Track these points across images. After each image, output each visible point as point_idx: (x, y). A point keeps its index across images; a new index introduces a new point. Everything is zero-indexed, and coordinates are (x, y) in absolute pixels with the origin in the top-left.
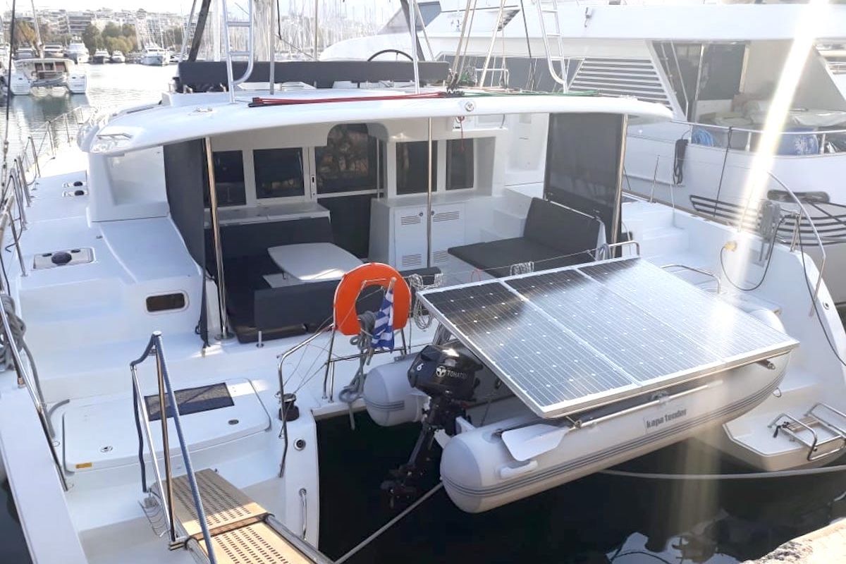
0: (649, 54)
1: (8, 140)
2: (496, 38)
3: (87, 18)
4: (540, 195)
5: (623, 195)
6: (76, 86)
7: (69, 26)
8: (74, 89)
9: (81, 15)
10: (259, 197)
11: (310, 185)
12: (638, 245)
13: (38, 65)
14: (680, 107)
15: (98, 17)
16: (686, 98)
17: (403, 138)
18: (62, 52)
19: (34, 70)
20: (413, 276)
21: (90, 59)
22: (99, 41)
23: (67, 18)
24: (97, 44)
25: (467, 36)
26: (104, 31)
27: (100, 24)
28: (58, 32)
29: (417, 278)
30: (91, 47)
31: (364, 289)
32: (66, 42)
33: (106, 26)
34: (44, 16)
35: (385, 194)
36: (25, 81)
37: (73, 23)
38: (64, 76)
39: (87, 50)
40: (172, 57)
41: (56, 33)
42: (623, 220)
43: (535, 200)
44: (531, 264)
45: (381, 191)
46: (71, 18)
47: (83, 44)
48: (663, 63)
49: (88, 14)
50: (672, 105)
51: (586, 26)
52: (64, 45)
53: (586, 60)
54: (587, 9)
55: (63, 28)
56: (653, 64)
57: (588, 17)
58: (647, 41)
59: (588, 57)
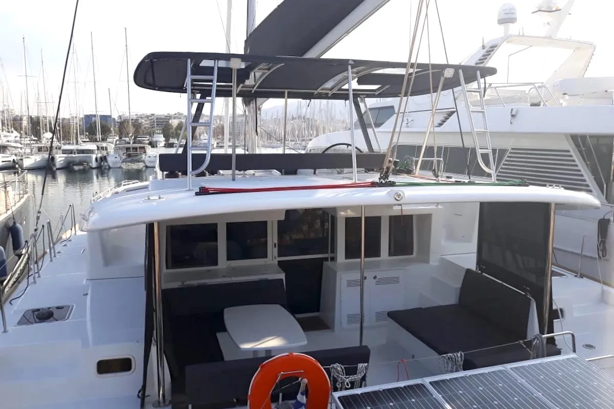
0: (568, 146)
1: (42, 210)
2: (430, 133)
3: (167, 119)
4: (473, 266)
5: (553, 269)
6: (150, 162)
7: (155, 124)
8: (148, 164)
9: (163, 117)
10: (229, 259)
11: (272, 250)
12: (573, 336)
13: (128, 149)
14: (599, 190)
15: (174, 118)
16: (604, 182)
17: (350, 214)
18: (148, 140)
19: (125, 151)
20: (335, 365)
21: (165, 144)
22: (173, 133)
23: (155, 119)
24: (171, 135)
25: (399, 131)
26: (177, 127)
27: (175, 123)
28: (149, 128)
29: (339, 369)
30: (167, 137)
31: (280, 381)
32: (151, 134)
33: (179, 124)
34: (141, 118)
35: (335, 259)
36: (119, 159)
37: (159, 122)
38: (144, 156)
39: (164, 139)
40: (218, 144)
41: (147, 128)
42: (553, 297)
43: (468, 271)
44: (461, 354)
45: (332, 255)
46: (157, 119)
47: (162, 136)
48: (580, 152)
49: (168, 116)
50: (591, 188)
51: (511, 123)
52: (150, 136)
53: (512, 149)
54: (512, 110)
55: (152, 125)
56: (572, 153)
57: (513, 116)
58: (566, 135)
59: (513, 147)
